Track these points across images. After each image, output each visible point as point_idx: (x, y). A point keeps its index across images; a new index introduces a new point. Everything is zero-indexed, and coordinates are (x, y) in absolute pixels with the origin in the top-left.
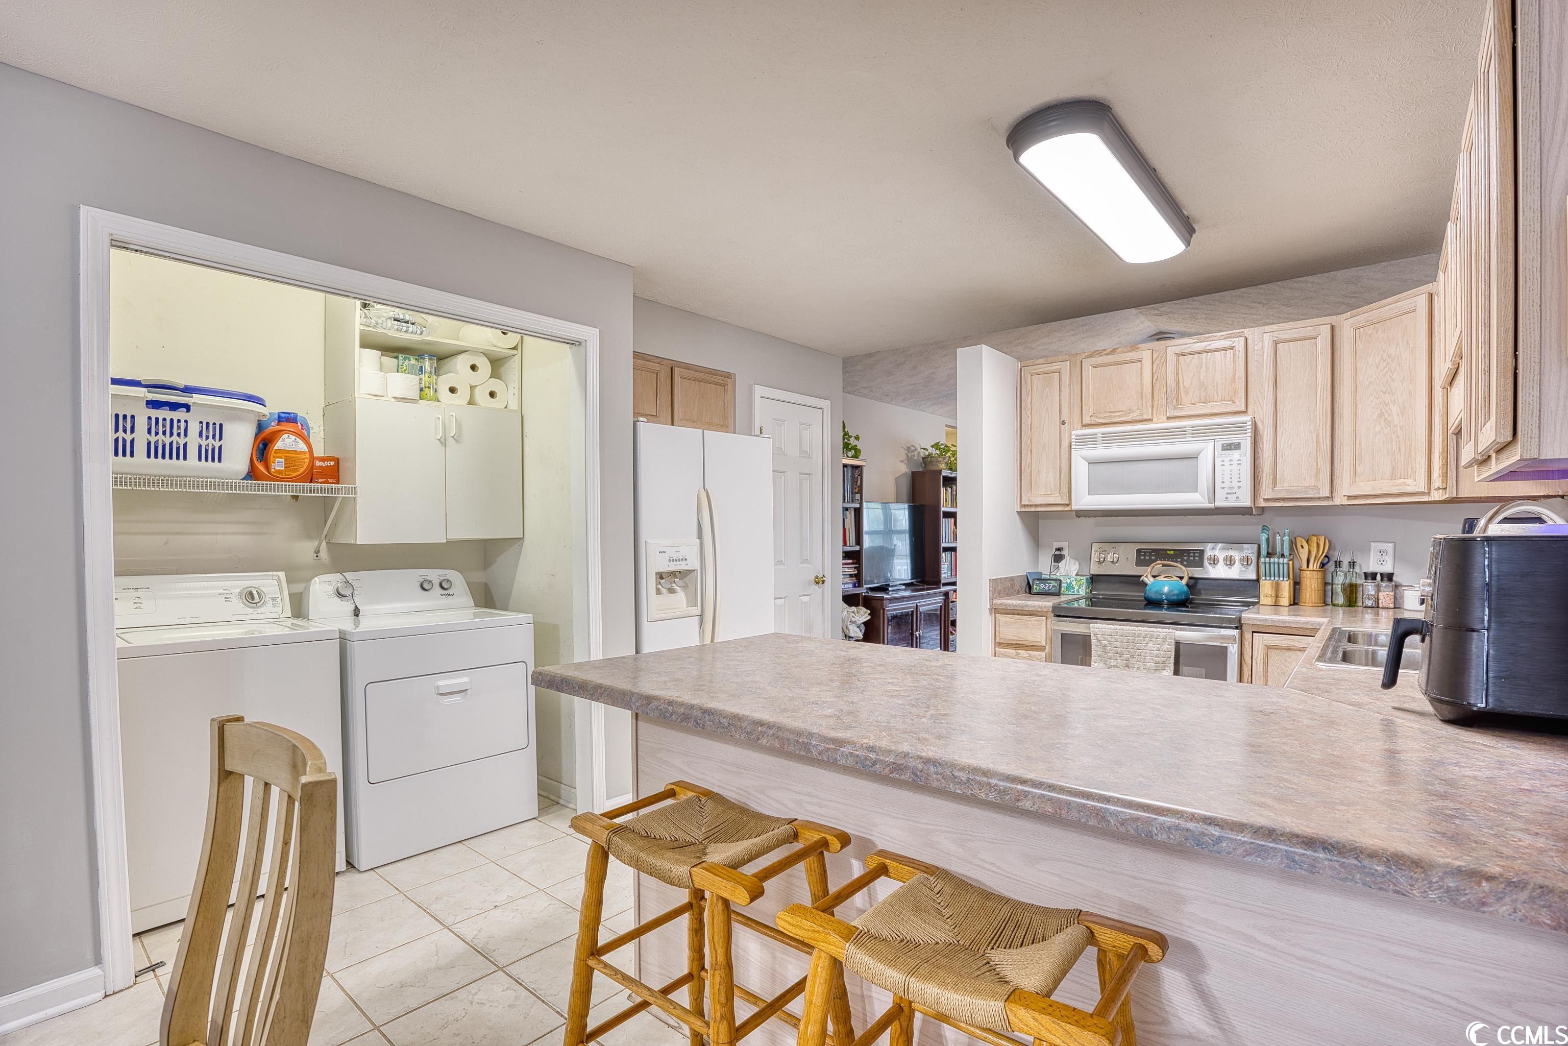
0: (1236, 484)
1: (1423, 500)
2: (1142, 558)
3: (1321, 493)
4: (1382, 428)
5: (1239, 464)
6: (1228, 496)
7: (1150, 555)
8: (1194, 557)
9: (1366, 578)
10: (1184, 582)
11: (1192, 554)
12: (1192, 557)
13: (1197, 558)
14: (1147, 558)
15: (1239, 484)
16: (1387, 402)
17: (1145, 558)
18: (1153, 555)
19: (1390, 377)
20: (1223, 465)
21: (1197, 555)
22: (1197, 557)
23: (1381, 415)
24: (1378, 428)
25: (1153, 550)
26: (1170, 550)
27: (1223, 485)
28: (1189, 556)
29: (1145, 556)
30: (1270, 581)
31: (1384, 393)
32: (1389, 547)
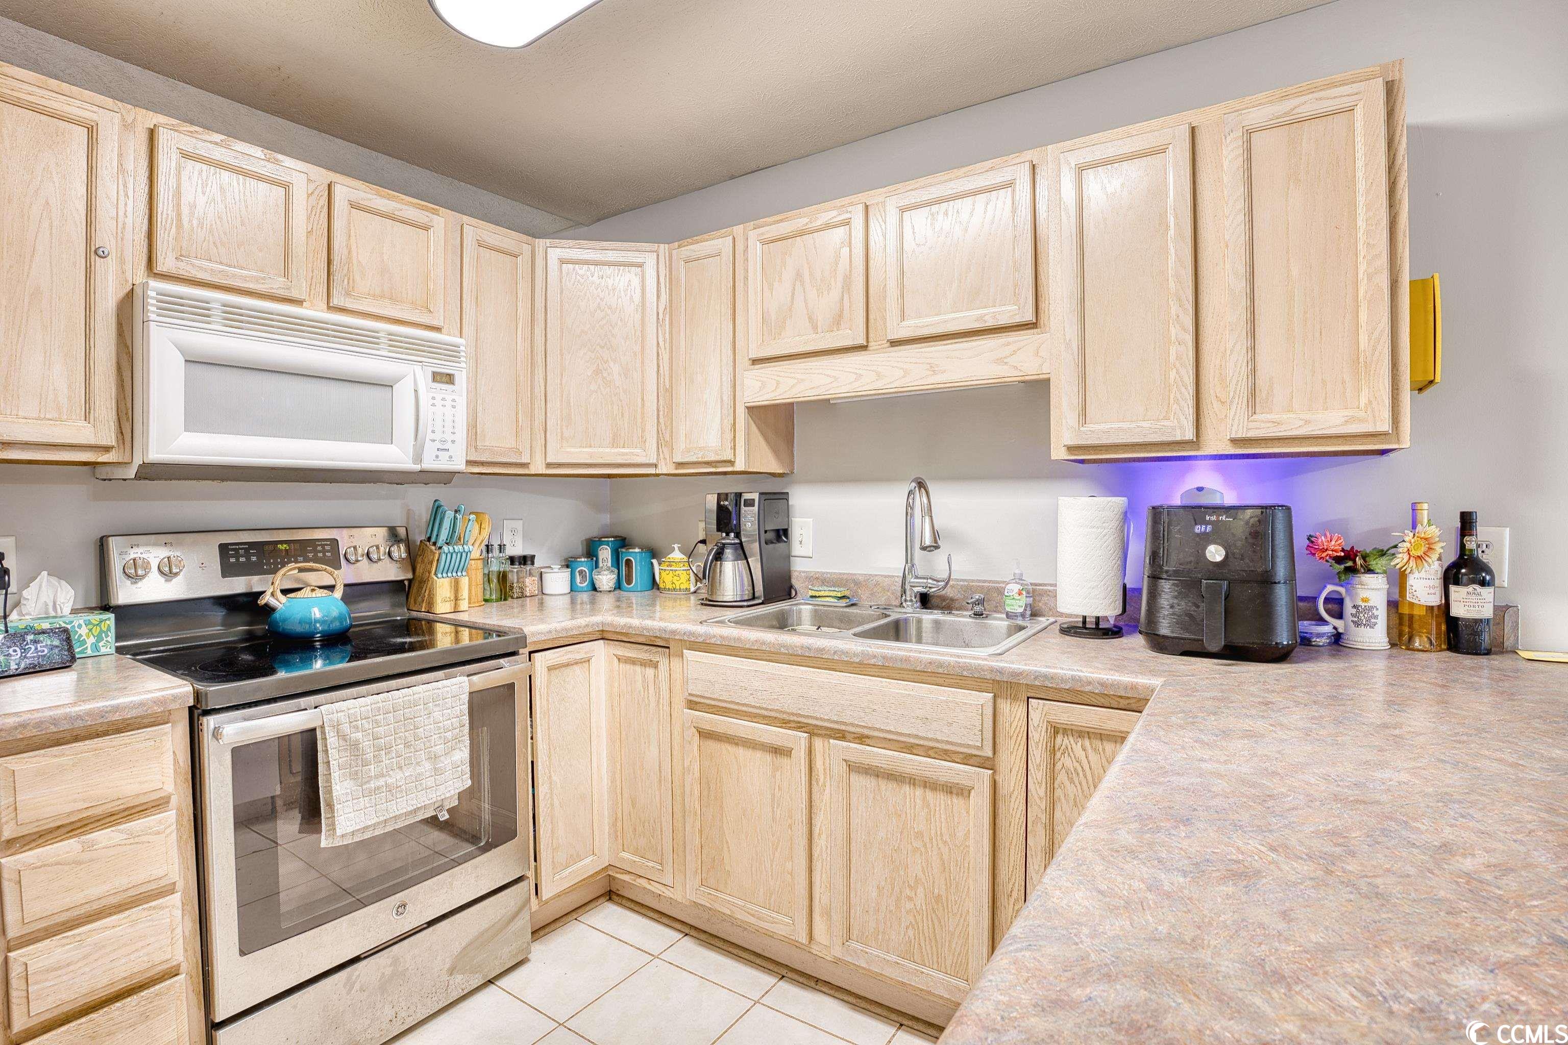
0: (449, 437)
1: (649, 472)
2: (232, 560)
3: (523, 458)
4: (599, 388)
5: (454, 407)
6: (439, 453)
7: (247, 555)
8: (324, 551)
9: (512, 563)
10: (338, 593)
11: (319, 548)
12: (320, 552)
13: (328, 554)
14: (242, 559)
15: (453, 437)
16: (605, 359)
17: (238, 560)
18: (253, 555)
19: (610, 331)
20: (433, 405)
21: (327, 548)
22: (328, 551)
23: (598, 372)
24: (593, 387)
25: (252, 545)
26: (282, 542)
27: (433, 436)
28: (316, 552)
29: (237, 556)
30: (448, 579)
31: (602, 347)
32: (519, 525)
